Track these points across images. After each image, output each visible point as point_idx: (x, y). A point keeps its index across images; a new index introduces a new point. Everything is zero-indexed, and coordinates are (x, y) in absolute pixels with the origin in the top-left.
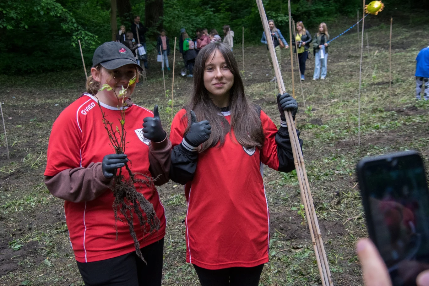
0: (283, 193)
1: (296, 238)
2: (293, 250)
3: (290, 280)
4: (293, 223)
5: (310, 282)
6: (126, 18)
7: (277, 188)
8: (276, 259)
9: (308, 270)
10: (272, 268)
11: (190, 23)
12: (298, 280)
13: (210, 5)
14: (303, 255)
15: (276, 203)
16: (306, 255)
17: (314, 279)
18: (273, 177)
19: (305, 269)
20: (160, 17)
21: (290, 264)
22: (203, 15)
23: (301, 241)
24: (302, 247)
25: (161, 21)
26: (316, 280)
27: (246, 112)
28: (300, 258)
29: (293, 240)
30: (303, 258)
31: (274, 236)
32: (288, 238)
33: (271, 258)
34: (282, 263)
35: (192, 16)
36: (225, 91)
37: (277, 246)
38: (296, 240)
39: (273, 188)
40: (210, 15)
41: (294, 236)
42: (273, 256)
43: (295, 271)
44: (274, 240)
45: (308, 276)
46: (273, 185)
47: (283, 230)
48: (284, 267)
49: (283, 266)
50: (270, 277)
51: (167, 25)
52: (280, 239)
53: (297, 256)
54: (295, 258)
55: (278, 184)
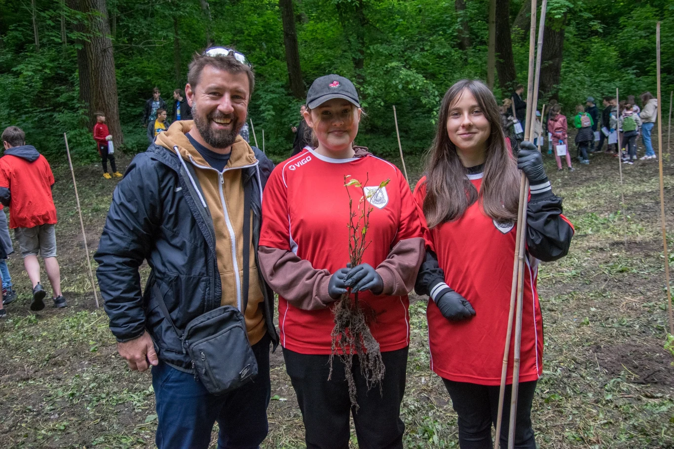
0: (661, 320)
1: (656, 383)
2: (644, 399)
3: (623, 438)
4: (657, 362)
5: (654, 446)
6: (508, 88)
7: (655, 312)
8: (612, 406)
9: (657, 429)
10: (601, 416)
11: (598, 92)
12: (636, 440)
13: (634, 67)
14: (658, 407)
15: (644, 332)
16: (664, 409)
17: (661, 443)
18: (655, 296)
19: (652, 427)
20: (555, 86)
21: (632, 416)
22: (620, 80)
23: (663, 389)
24: (661, 397)
25: (555, 90)
26: (664, 445)
27: (503, 172)
28: (652, 412)
29: (649, 385)
30: (657, 412)
31: (620, 375)
32: (641, 380)
33: (604, 402)
34: (619, 413)
35: (602, 83)
36: (476, 143)
37: (620, 389)
38: (656, 385)
39: (648, 312)
40: (631, 79)
41: (653, 380)
42: (607, 400)
43: (635, 427)
44: (619, 380)
45: (654, 437)
46: (650, 307)
47: (637, 368)
48: (621, 419)
49: (619, 416)
50: (592, 428)
51: (564, 95)
52: (628, 381)
53: (648, 408)
54: (644, 409)
55: (657, 307)
